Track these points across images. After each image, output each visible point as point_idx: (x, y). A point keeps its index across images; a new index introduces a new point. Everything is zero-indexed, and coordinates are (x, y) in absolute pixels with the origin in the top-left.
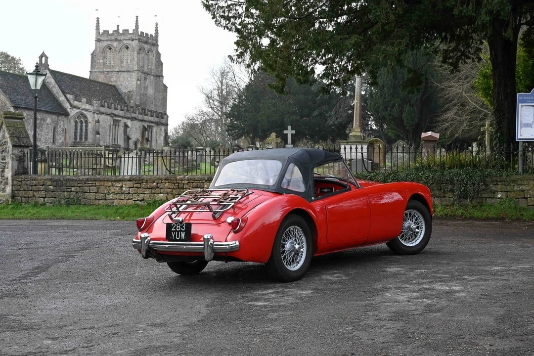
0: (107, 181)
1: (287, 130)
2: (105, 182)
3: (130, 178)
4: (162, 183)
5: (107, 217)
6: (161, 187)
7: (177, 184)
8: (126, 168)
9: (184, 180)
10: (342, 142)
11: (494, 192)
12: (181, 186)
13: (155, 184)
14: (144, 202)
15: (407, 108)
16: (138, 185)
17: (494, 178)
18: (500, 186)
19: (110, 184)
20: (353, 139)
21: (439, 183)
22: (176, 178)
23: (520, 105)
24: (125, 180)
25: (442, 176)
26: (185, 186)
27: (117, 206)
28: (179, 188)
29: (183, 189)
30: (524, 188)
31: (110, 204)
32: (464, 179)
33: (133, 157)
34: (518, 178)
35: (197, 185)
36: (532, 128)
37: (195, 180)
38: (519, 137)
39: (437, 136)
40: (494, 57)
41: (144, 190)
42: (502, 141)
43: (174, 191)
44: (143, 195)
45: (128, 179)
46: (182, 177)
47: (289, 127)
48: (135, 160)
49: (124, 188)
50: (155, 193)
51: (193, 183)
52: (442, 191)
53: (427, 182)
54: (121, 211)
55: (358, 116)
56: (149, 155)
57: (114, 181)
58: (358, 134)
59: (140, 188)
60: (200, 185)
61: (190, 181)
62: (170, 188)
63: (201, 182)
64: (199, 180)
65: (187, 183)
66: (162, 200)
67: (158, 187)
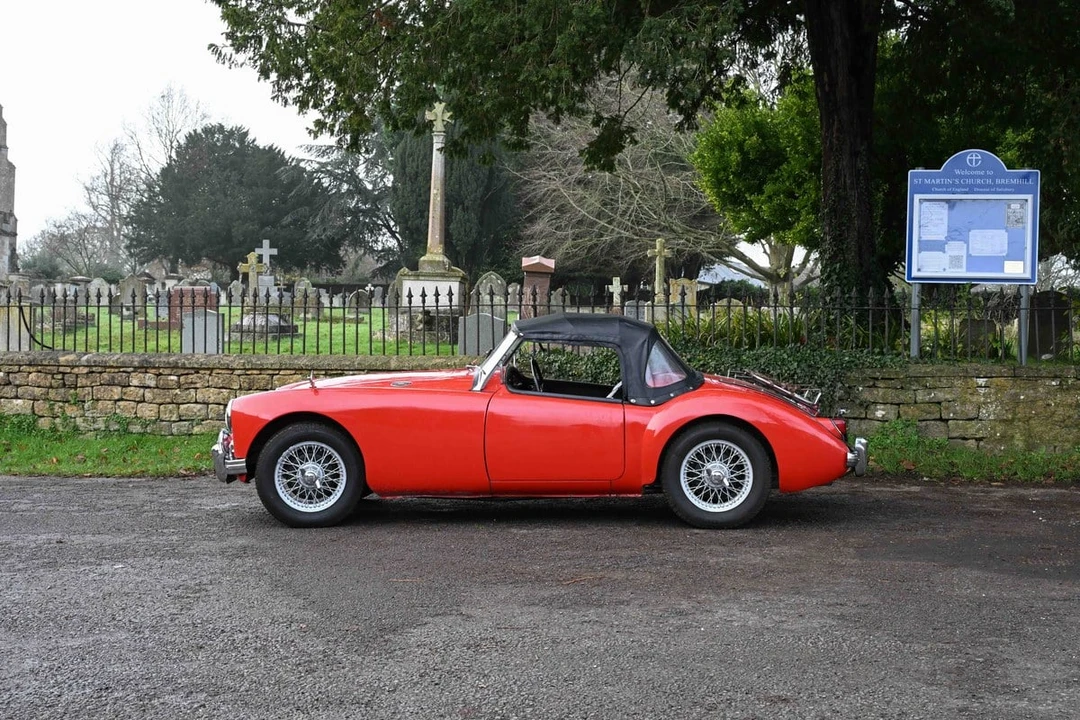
1: (262, 247)
4: (19, 371)
6: (17, 382)
7: (60, 376)
9: (78, 367)
10: (405, 275)
11: (866, 406)
12: (69, 380)
13: (1, 374)
17: (869, 372)
18: (881, 392)
20: (428, 269)
22: (57, 361)
23: (917, 197)
25: (739, 365)
26: (81, 381)
28: (64, 385)
29: (76, 388)
30: (941, 395)
34: (925, 372)
35: (113, 378)
36: (944, 252)
37: (106, 367)
38: (915, 273)
39: (551, 263)
40: (827, 88)
42: (845, 281)
43: (52, 394)
46: (71, 357)
47: (266, 243)
50: (2, 397)
51: (101, 373)
55: (437, 221)
58: (437, 259)
60: (119, 378)
61: (94, 369)
62: (42, 384)
63: (124, 372)
64: (117, 367)
65: (87, 373)
66: (19, 415)
67: (9, 383)
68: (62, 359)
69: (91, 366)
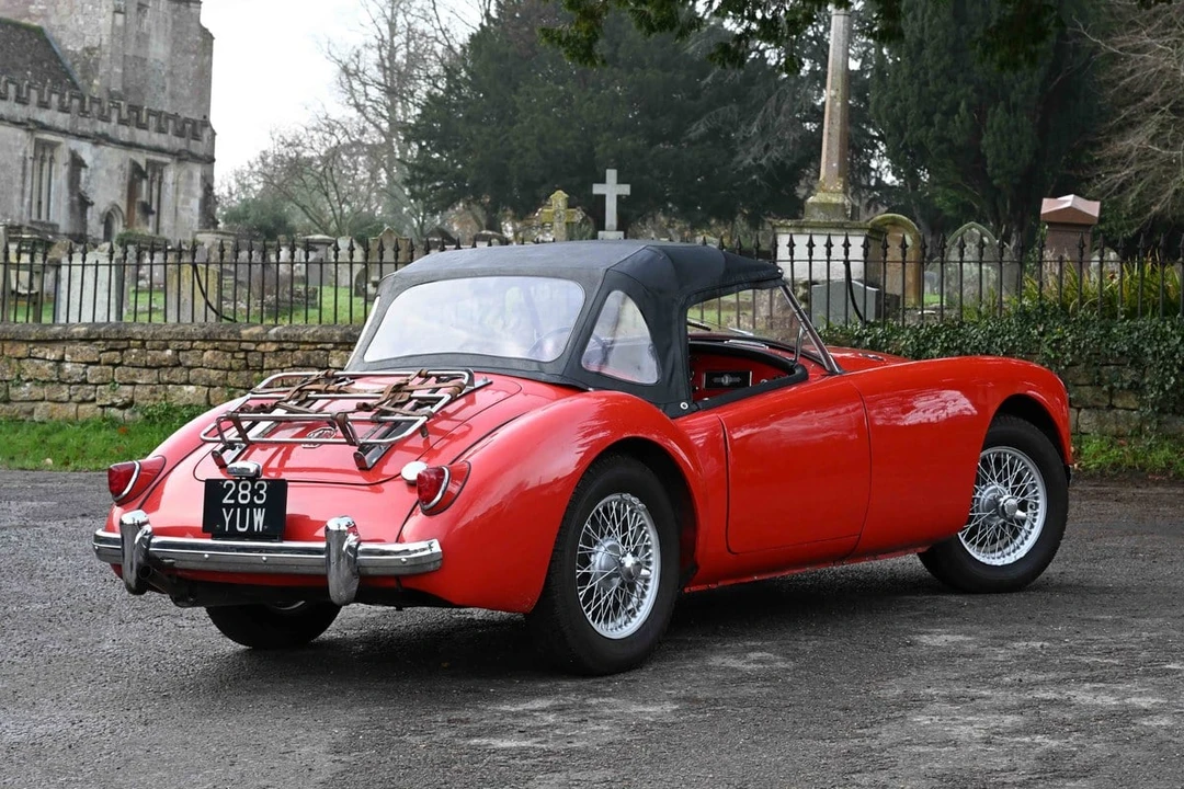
0: (12, 340)
1: (604, 182)
2: (7, 345)
3: (89, 333)
4: (191, 348)
5: (12, 459)
6: (189, 363)
7: (242, 355)
8: (75, 300)
9: (264, 342)
10: (781, 226)
12: (254, 359)
13: (169, 352)
14: (134, 412)
15: (997, 117)
16: (115, 357)
19: (22, 350)
20: (819, 217)
21: (1096, 360)
22: (239, 335)
24: (71, 340)
25: (1105, 340)
26: (269, 361)
27: (43, 423)
28: (247, 367)
29: (261, 370)
31: (21, 417)
32: (1177, 351)
33: (97, 265)
35: (308, 357)
37: (298, 343)
39: (1092, 208)
41: (132, 371)
43: (232, 378)
44: (129, 388)
45: (81, 336)
46: (257, 330)
47: (611, 174)
48: (104, 272)
49: (68, 367)
50: (169, 383)
51: (293, 350)
52: (1105, 388)
53: (1056, 357)
54: (57, 438)
55: (836, 140)
56: (152, 258)
57: (37, 341)
58: (834, 200)
59: (120, 364)
60: (316, 357)
61: (285, 345)
62: (219, 365)
63: (321, 349)
64: (313, 343)
65: (276, 351)
66: (190, 406)
67: (178, 364)
68: (245, 332)
69: (280, 342)
